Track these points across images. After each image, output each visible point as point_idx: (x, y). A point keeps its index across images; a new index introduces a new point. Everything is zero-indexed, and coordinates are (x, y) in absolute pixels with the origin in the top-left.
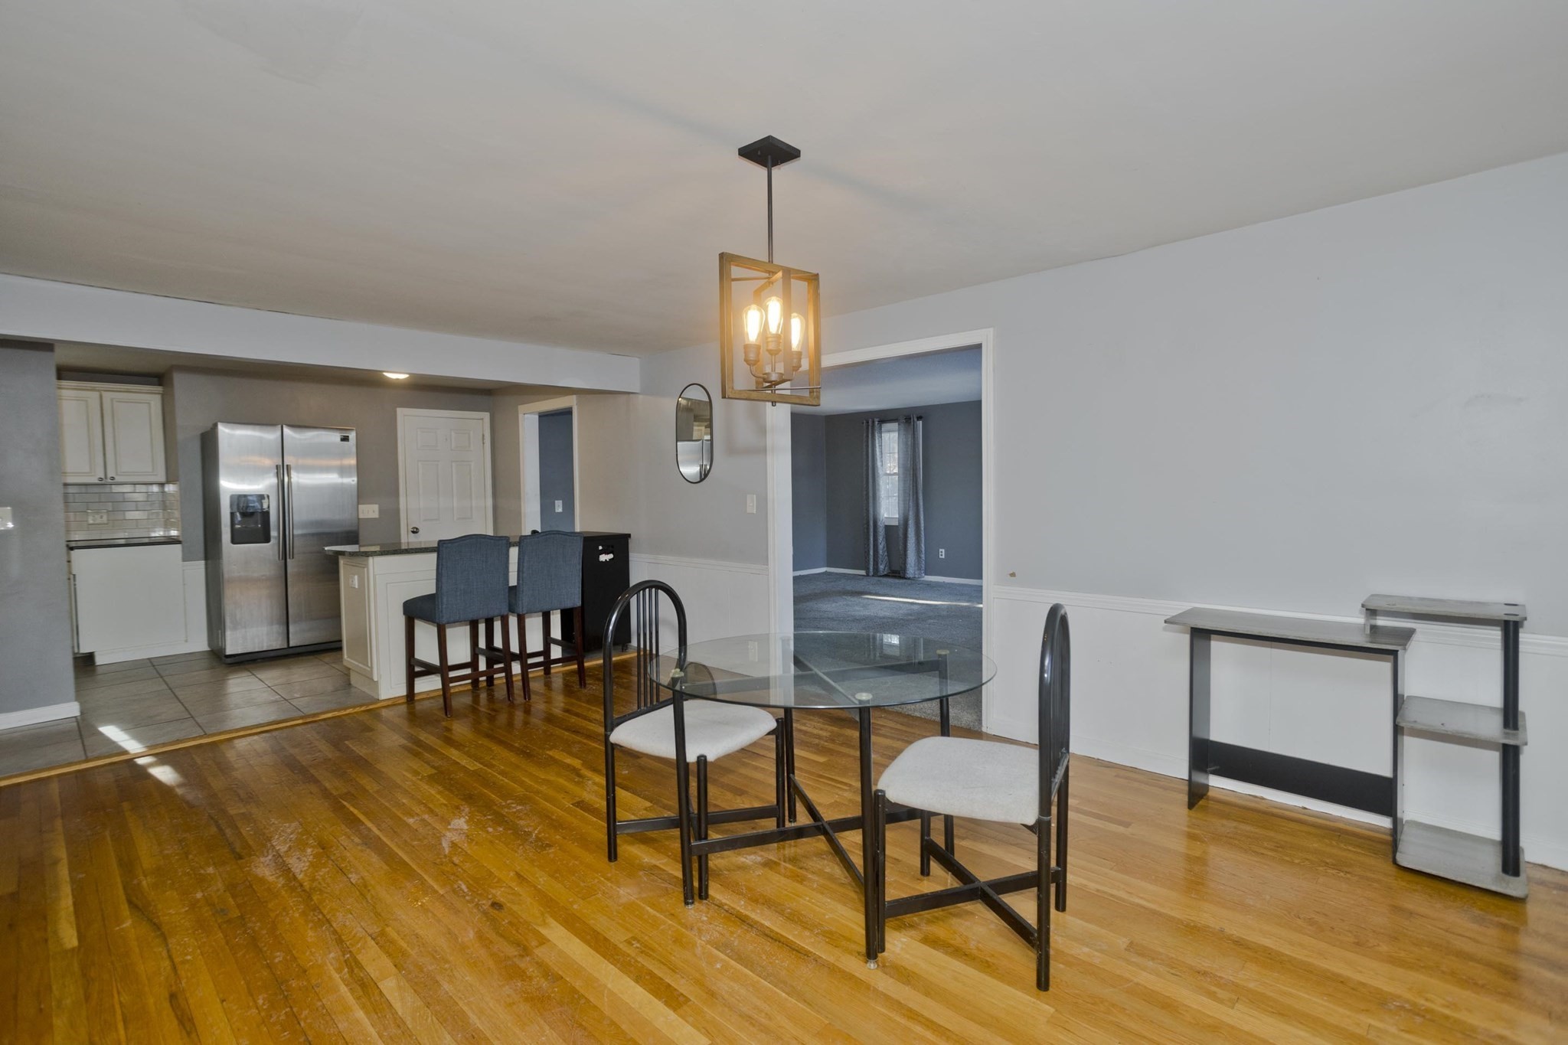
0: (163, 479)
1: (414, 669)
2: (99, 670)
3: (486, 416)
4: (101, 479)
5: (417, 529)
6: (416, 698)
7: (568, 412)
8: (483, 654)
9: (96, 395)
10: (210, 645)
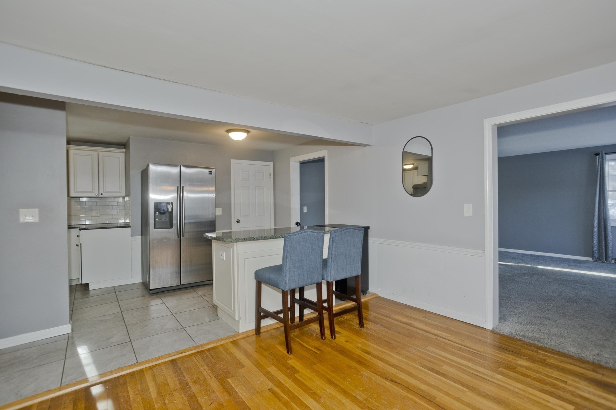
0: (124, 195)
1: (260, 313)
2: (91, 293)
3: (271, 164)
4: (97, 195)
5: (239, 220)
6: (261, 331)
7: (321, 160)
8: (297, 303)
9: (96, 153)
10: (142, 279)
